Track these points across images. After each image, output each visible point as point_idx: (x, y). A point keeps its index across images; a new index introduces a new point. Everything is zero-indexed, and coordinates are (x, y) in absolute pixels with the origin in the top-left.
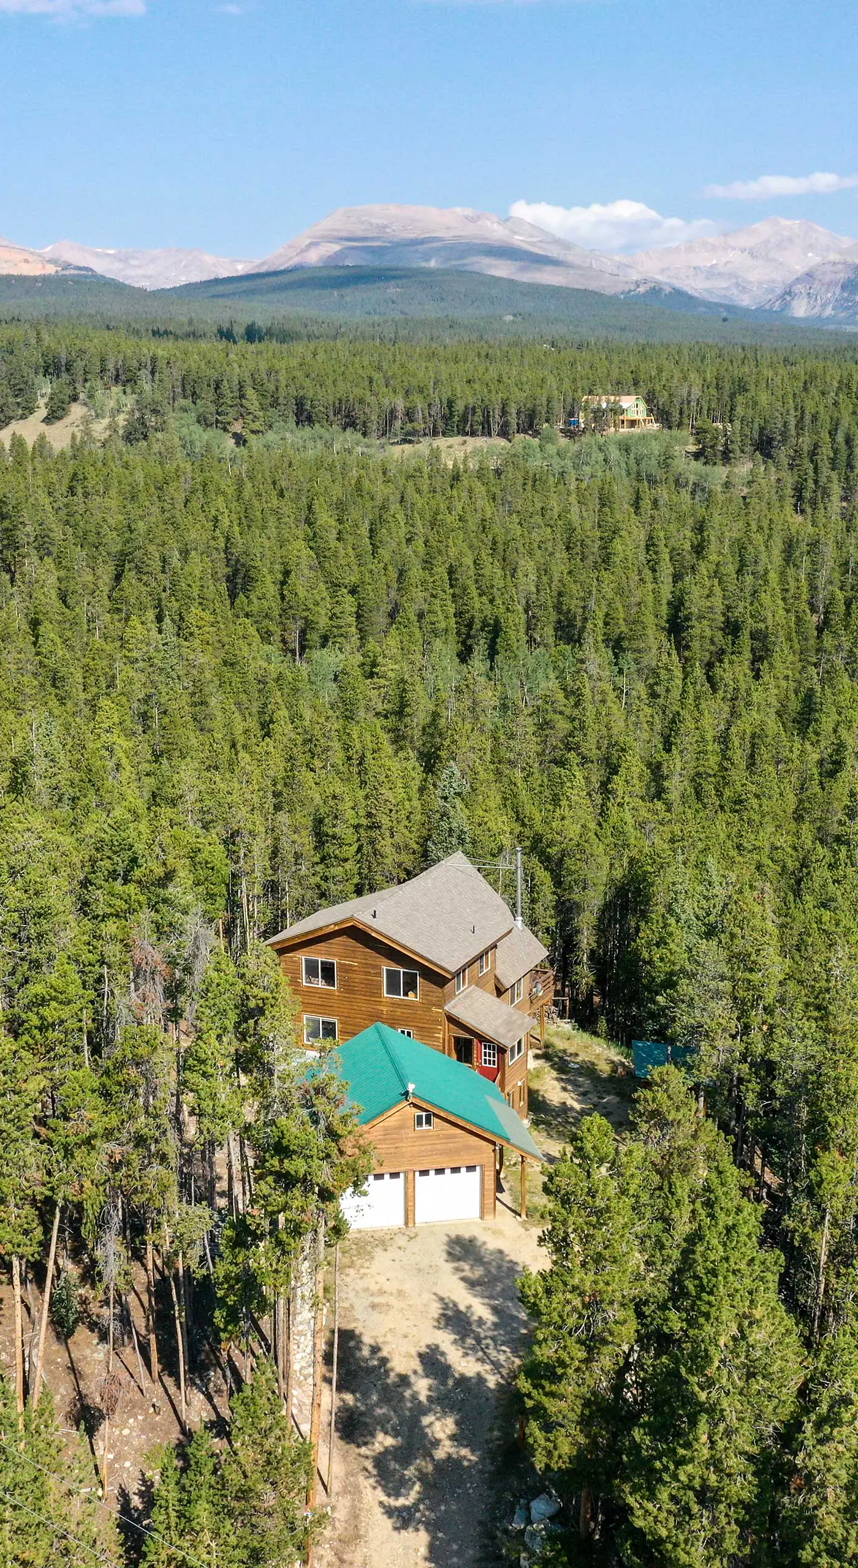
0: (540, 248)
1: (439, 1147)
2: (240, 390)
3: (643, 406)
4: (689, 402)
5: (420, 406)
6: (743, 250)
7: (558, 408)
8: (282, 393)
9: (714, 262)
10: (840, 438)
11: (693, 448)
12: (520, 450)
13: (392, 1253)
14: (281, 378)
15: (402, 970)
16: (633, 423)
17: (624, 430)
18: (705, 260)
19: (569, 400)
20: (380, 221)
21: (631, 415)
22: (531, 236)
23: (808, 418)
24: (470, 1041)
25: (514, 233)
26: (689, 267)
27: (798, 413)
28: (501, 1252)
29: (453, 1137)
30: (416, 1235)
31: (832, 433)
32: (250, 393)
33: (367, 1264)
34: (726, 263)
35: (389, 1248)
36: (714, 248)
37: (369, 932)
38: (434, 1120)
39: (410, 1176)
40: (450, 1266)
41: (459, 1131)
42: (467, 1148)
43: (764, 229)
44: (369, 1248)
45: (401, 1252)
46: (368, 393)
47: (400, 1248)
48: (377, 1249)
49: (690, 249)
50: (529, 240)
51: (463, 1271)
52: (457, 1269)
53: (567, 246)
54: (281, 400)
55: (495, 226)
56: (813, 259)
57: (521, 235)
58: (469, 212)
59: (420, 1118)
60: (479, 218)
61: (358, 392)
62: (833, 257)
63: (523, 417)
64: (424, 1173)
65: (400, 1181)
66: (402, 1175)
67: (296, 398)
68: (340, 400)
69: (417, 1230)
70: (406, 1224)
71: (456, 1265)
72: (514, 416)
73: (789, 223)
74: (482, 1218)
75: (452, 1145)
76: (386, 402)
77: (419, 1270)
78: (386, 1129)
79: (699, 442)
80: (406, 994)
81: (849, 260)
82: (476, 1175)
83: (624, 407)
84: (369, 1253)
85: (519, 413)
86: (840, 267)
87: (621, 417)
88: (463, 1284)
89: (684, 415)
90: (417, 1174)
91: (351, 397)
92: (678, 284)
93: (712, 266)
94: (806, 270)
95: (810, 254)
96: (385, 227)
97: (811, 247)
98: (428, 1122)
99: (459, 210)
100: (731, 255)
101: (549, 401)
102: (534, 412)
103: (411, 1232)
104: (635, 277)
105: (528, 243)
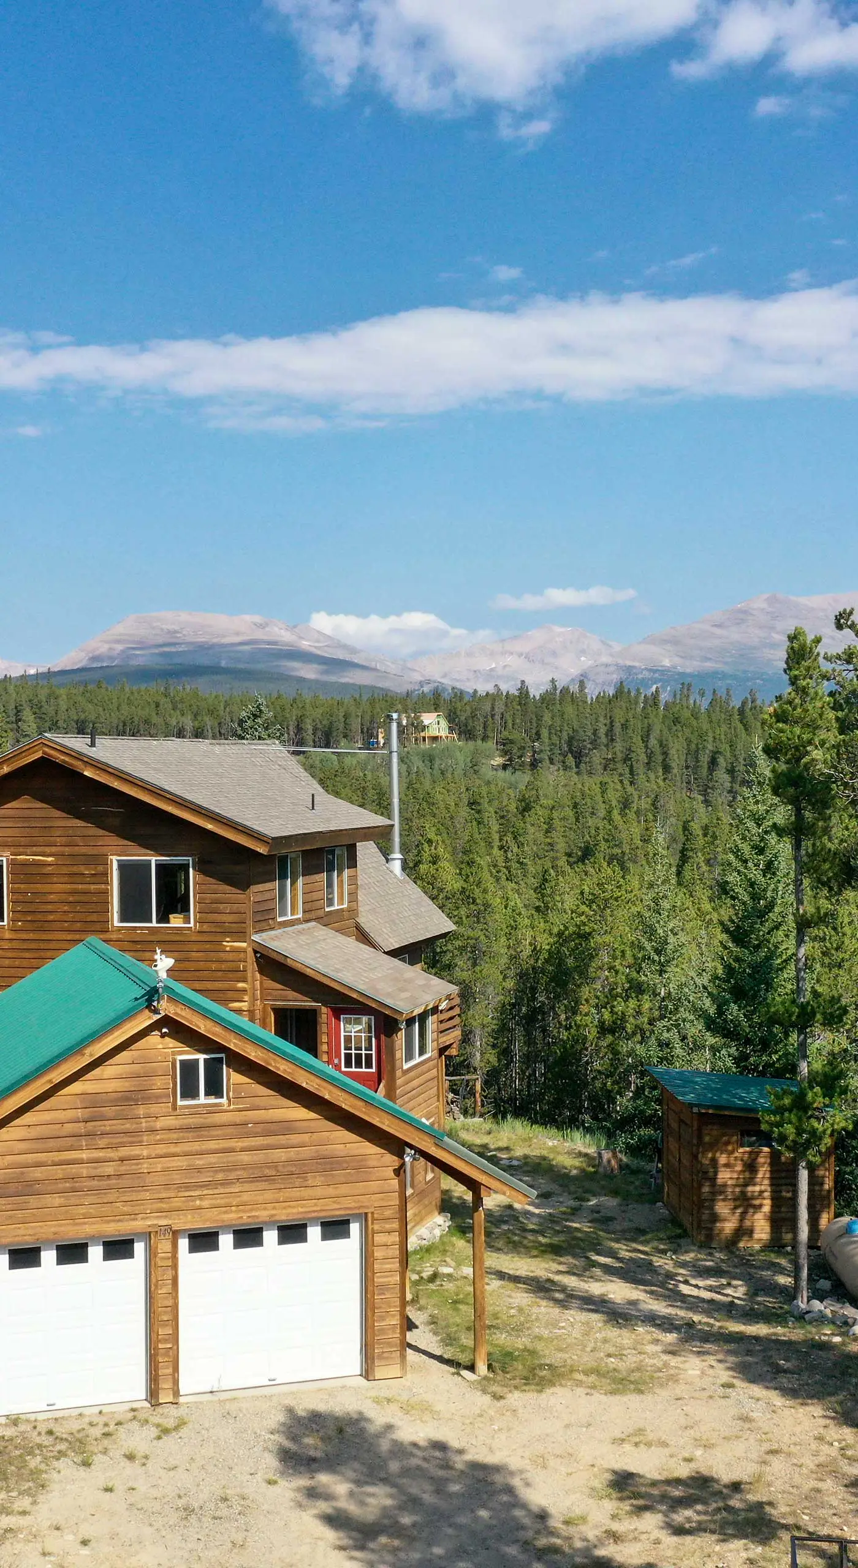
0: (326, 652)
1: (245, 1157)
2: (16, 715)
3: (444, 724)
4: (493, 716)
5: (209, 723)
6: (520, 655)
7: (356, 725)
8: (62, 716)
9: (493, 666)
10: (653, 742)
11: (499, 761)
12: (317, 762)
13: (104, 1469)
14: (62, 703)
15: (154, 860)
16: (435, 739)
17: (427, 745)
18: (486, 664)
19: (367, 718)
20: (171, 627)
21: (433, 732)
22: (318, 641)
23: (617, 729)
24: (313, 1014)
25: (301, 638)
26: (469, 670)
27: (608, 722)
28: (440, 1446)
29: (286, 1127)
30: (181, 1424)
31: (645, 739)
32: (27, 715)
33: (25, 1503)
34: (505, 666)
35: (98, 1459)
36: (492, 654)
37: (78, 766)
38: (231, 1078)
39: (164, 1246)
40: (288, 1488)
41: (299, 1113)
42: (328, 1164)
43: (537, 637)
44: (34, 1462)
45: (129, 1469)
46: (154, 714)
47: (130, 1457)
48: (61, 1464)
49: (469, 654)
50: (316, 644)
51: (328, 1497)
52: (312, 1493)
53: (353, 650)
54: (60, 723)
55: (283, 632)
56: (586, 662)
57: (307, 641)
58: (257, 619)
59: (189, 1068)
60: (267, 625)
61: (143, 713)
62: (605, 659)
63: (319, 734)
64: (204, 1241)
65: (134, 1267)
66: (139, 1248)
67: (77, 722)
68: (124, 725)
69: (182, 1411)
70: (153, 1394)
71: (303, 1482)
72: (310, 732)
73: (562, 630)
74: (367, 1373)
75: (280, 1155)
76: (174, 722)
77: (188, 1510)
78: (92, 1101)
79: (506, 754)
80: (163, 918)
81: (621, 662)
82: (350, 1246)
83: (426, 722)
84: (35, 1473)
85: (315, 730)
86: (612, 669)
87: (422, 734)
88: (330, 1535)
89: (489, 729)
90: (184, 1243)
91: (136, 719)
92: (458, 685)
93: (492, 670)
94: (579, 672)
95: (583, 659)
96: (176, 632)
97: (583, 652)
98: (214, 1088)
99: (248, 618)
100: (509, 660)
101: (346, 717)
102: (330, 728)
103: (168, 1416)
104: (418, 677)
105: (316, 647)
